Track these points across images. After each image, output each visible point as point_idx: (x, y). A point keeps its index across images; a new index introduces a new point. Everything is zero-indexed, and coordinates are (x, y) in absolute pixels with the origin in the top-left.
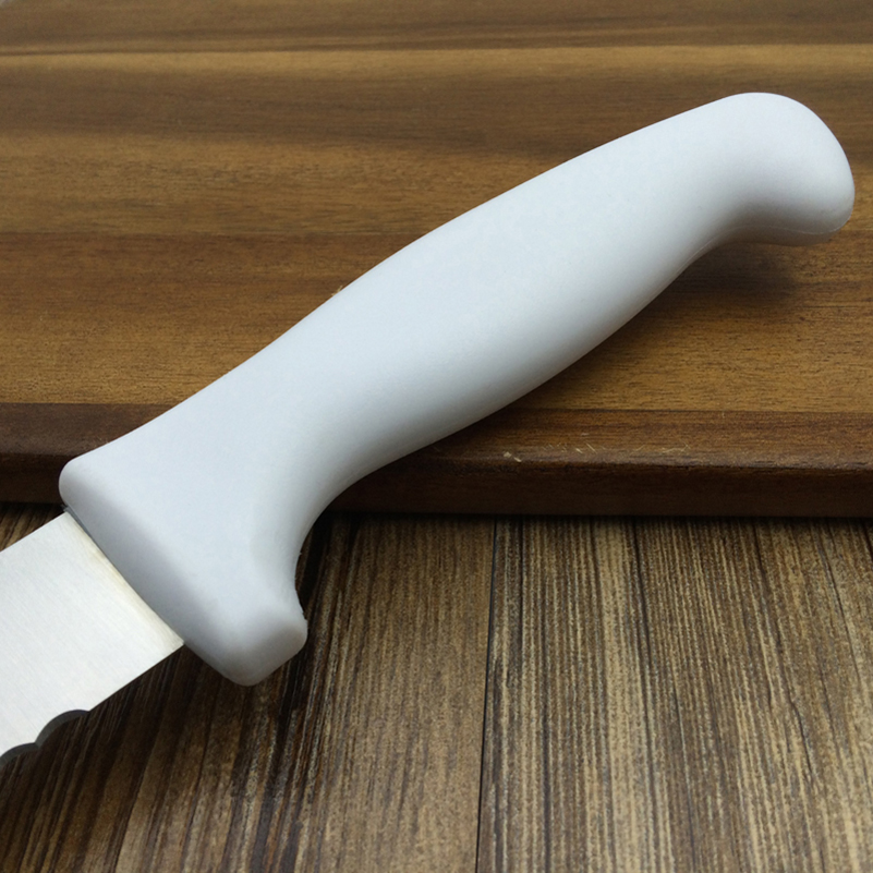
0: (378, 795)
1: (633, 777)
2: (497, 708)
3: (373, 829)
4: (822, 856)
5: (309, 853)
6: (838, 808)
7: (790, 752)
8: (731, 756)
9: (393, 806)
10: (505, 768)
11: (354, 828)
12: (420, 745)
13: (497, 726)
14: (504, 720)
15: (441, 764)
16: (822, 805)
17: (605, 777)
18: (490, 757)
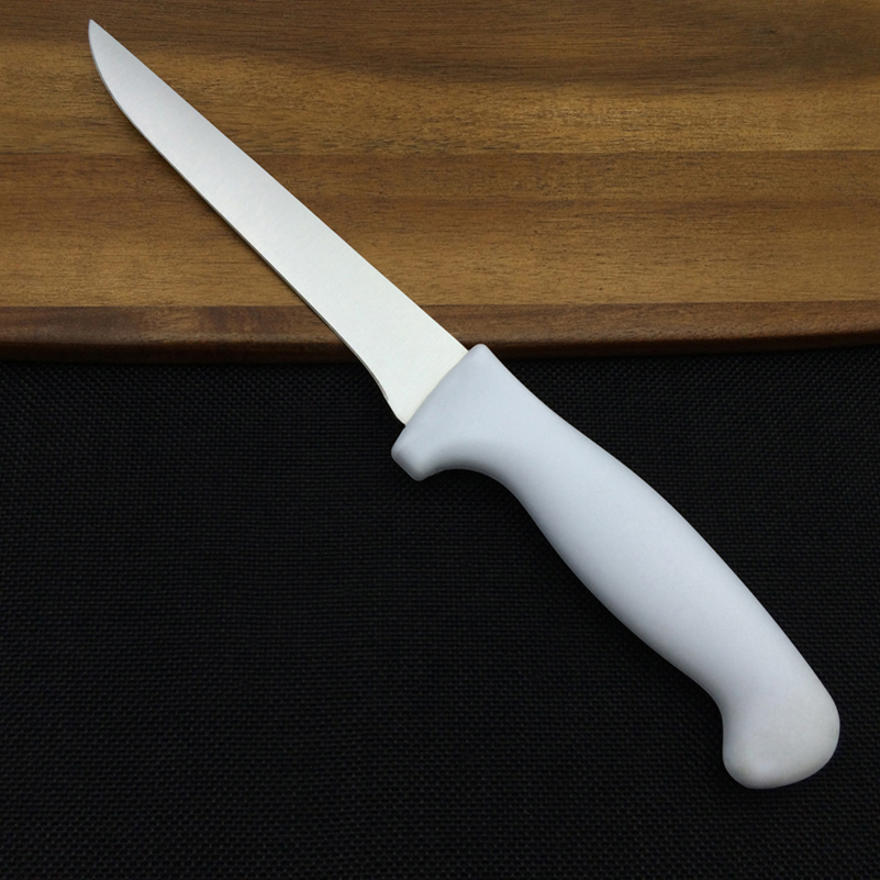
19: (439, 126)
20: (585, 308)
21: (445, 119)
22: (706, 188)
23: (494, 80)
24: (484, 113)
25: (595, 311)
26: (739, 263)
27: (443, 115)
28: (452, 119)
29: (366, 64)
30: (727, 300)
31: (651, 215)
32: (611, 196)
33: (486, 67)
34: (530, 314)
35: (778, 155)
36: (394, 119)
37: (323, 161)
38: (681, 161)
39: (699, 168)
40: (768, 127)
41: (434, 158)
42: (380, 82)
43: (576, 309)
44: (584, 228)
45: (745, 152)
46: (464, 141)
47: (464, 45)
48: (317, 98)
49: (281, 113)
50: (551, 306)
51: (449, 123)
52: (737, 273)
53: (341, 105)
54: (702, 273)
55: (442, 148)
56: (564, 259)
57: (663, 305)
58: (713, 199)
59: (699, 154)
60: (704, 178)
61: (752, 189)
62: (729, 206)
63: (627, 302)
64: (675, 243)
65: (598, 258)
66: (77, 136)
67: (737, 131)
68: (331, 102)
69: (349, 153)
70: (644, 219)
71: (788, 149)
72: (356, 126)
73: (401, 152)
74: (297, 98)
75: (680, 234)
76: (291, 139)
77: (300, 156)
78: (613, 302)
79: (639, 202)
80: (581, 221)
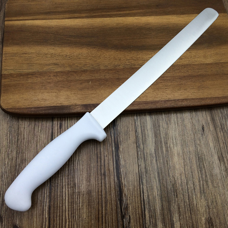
0: (125, 135)
1: (150, 130)
2: (136, 124)
3: (125, 138)
4: (168, 136)
5: (120, 141)
6: (170, 131)
7: (165, 126)
8: (160, 127)
9: (127, 136)
10: (137, 131)
11: (124, 138)
12: (129, 129)
13: (136, 126)
14: (137, 126)
15: (131, 131)
16: (168, 131)
17: (147, 130)
18: (136, 130)
19: (130, 61)
20: (163, 101)
21: (131, 59)
22: (188, 72)
23: (141, 50)
24: (139, 57)
25: (166, 101)
26: (196, 89)
27: (131, 58)
28: (132, 59)
29: (113, 48)
30: (194, 98)
31: (177, 79)
32: (168, 75)
33: (139, 47)
34: (152, 103)
35: (203, 64)
36: (120, 60)
37: (105, 70)
38: (182, 66)
39: (186, 68)
40: (201, 58)
41: (129, 68)
42: (116, 52)
43: (162, 101)
44: (162, 83)
45: (196, 64)
46: (135, 64)
47: (134, 42)
48: (103, 56)
49: (96, 60)
50: (156, 100)
51: (132, 60)
52: (196, 92)
53: (108, 57)
54: (188, 92)
55: (131, 66)
56: (158, 90)
57: (180, 99)
58: (190, 75)
59: (186, 65)
60: (188, 70)
61: (198, 72)
62: (193, 76)
63: (172, 99)
64: (182, 85)
65: (166, 90)
66: (53, 67)
67: (194, 59)
68: (106, 57)
69: (111, 68)
70: (175, 80)
71: (206, 63)
72: (112, 62)
73: (122, 67)
74: (99, 56)
75: (183, 83)
76: (98, 66)
77: (100, 69)
78: (169, 99)
79: (174, 76)
80: (161, 81)
